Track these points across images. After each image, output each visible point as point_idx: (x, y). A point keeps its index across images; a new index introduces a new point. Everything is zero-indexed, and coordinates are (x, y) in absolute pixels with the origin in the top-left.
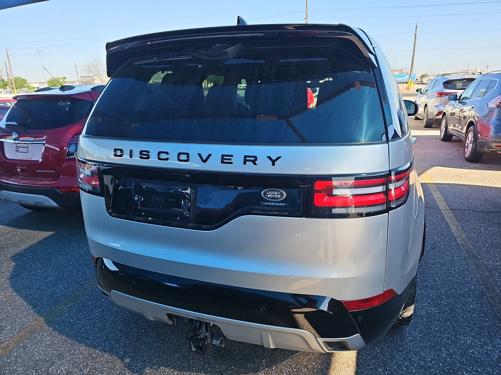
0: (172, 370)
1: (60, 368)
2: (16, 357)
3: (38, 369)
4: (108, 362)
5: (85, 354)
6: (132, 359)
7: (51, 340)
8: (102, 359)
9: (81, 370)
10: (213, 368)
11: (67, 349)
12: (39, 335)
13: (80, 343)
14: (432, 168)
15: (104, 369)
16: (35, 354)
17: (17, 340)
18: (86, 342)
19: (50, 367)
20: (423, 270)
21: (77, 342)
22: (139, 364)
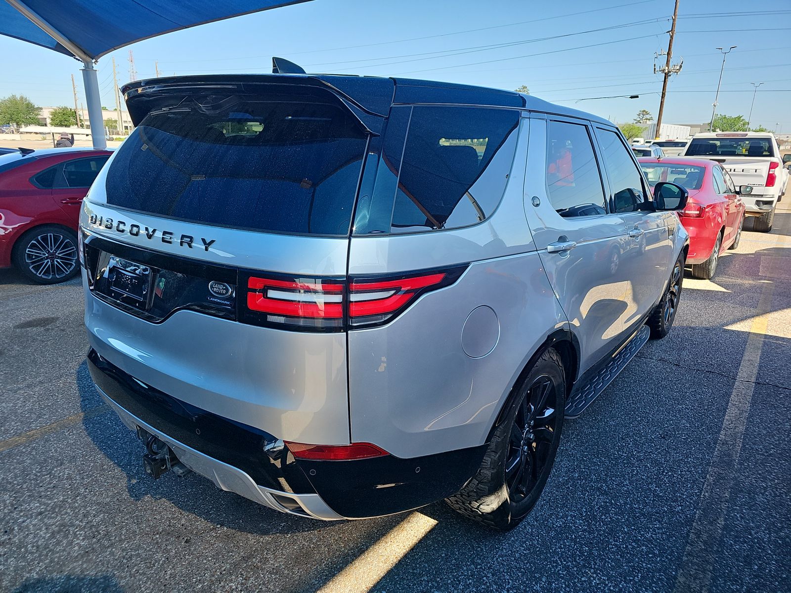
0: (173, 504)
1: (64, 471)
2: (33, 448)
3: (44, 467)
4: (114, 477)
5: (98, 463)
6: (140, 481)
7: (76, 440)
8: (110, 473)
9: (83, 478)
10: (219, 515)
11: (84, 453)
12: (69, 431)
13: (101, 450)
14: (785, 310)
15: (106, 484)
16: (52, 450)
17: (45, 431)
18: (107, 451)
19: (57, 467)
20: (615, 465)
21: (98, 448)
22: (143, 489)
